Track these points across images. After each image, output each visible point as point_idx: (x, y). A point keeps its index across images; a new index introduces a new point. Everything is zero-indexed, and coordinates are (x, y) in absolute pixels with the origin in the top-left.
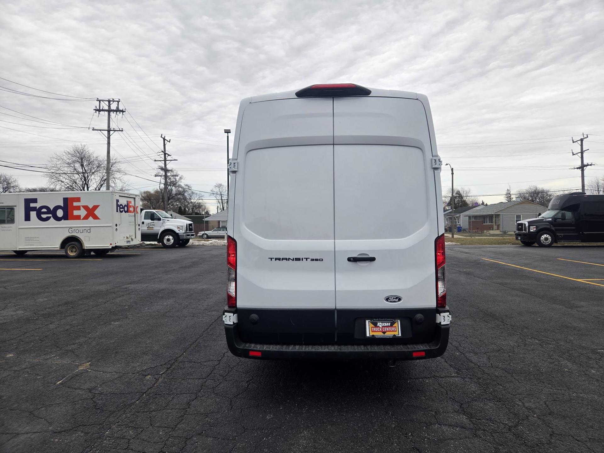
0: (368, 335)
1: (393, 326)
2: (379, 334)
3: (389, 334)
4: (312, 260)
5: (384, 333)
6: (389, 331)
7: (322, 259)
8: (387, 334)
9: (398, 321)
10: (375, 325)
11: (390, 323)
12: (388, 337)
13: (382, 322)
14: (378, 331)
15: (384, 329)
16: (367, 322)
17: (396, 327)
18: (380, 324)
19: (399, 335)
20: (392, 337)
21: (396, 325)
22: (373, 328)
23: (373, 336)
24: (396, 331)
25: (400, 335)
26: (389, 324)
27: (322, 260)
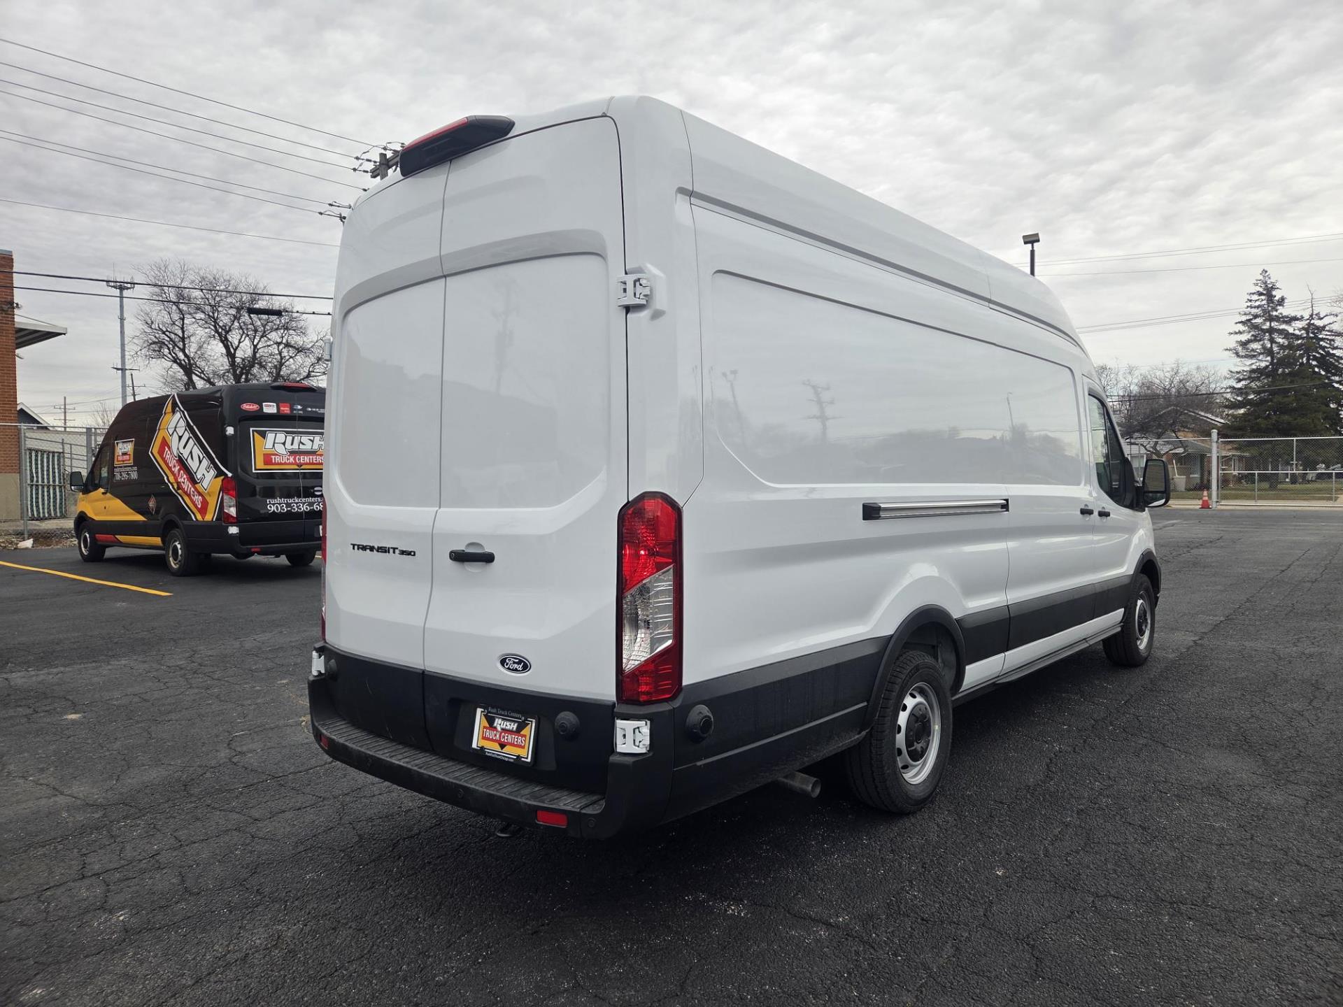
0: (474, 746)
1: (521, 733)
2: (492, 748)
3: (511, 752)
4: (403, 552)
5: (502, 746)
6: (512, 745)
7: (414, 552)
8: (508, 749)
9: (532, 721)
10: (491, 721)
11: (516, 725)
12: (506, 759)
13: (503, 719)
14: (492, 740)
15: (504, 737)
16: (479, 711)
17: (525, 736)
18: (499, 723)
19: (527, 758)
20: (512, 760)
21: (525, 731)
22: (485, 730)
23: (482, 748)
24: (523, 747)
25: (529, 760)
26: (514, 726)
27: (414, 555)
